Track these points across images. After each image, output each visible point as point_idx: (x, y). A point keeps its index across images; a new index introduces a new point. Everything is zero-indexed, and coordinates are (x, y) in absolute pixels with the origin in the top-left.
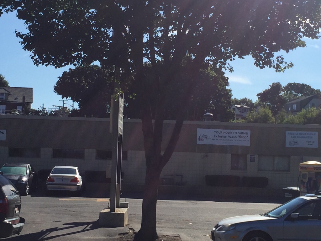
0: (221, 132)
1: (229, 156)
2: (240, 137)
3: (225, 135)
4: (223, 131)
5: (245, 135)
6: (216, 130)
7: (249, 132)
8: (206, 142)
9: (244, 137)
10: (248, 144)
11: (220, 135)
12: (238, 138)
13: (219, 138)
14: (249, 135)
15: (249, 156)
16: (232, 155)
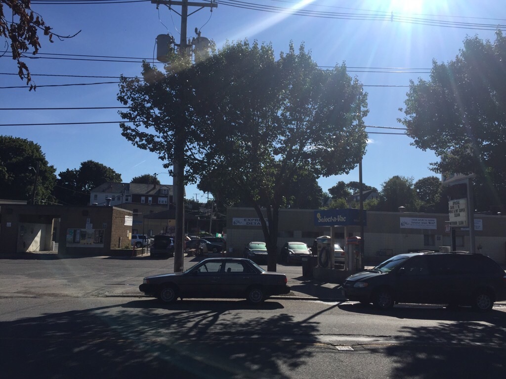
0: (416, 220)
1: (422, 236)
2: (430, 223)
3: (419, 222)
4: (418, 219)
5: (433, 222)
6: (412, 218)
7: (435, 220)
8: (406, 226)
9: (432, 223)
10: (435, 228)
11: (416, 222)
12: (428, 224)
13: (415, 224)
14: (436, 221)
15: (436, 236)
16: (424, 235)
